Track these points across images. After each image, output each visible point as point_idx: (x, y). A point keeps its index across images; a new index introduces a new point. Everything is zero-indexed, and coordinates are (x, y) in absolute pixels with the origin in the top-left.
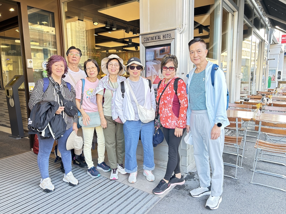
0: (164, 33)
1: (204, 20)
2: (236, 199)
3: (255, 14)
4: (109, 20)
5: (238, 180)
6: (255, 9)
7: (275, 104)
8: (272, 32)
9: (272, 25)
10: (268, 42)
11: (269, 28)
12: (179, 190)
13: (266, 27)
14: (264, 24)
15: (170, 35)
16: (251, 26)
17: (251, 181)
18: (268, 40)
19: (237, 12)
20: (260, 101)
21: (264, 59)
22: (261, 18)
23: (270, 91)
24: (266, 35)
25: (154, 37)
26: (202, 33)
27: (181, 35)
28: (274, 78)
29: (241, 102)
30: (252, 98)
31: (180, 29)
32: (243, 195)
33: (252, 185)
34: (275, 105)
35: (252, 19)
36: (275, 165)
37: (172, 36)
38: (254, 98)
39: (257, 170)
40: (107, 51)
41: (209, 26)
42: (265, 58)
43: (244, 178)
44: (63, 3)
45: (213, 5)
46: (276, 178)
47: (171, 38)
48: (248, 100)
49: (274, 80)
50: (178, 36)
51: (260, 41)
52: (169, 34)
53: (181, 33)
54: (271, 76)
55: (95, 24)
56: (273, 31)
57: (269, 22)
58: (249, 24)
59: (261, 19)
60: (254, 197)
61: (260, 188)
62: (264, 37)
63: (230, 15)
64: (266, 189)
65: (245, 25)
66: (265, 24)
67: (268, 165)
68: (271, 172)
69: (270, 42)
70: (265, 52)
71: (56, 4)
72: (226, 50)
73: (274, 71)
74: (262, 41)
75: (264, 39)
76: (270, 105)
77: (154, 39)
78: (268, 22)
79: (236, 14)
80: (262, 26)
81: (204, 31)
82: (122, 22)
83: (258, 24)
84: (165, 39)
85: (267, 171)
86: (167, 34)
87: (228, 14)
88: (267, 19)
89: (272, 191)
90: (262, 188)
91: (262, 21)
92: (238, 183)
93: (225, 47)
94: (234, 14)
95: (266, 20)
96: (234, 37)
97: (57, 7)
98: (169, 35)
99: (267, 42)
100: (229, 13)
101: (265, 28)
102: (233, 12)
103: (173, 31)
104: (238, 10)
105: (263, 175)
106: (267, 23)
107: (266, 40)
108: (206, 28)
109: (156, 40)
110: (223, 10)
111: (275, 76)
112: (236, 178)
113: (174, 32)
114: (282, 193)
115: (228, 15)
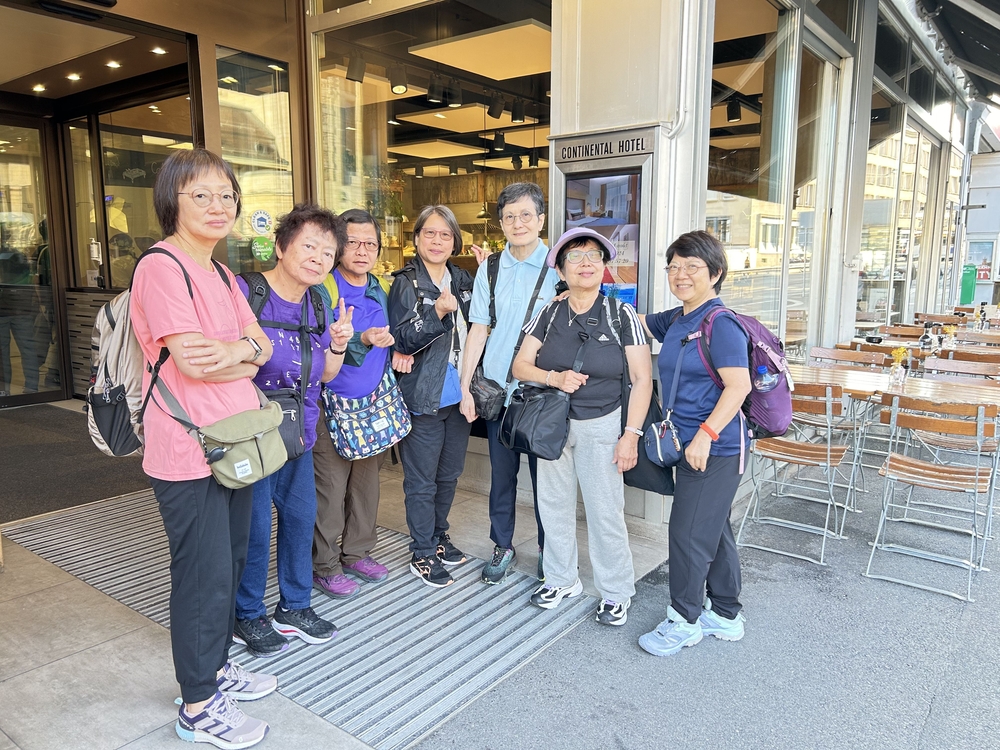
0: (624, 137)
1: (744, 77)
2: (815, 612)
3: (915, 59)
4: (440, 78)
5: (829, 567)
6: (914, 44)
7: (961, 354)
8: (976, 116)
9: (977, 91)
10: (963, 148)
11: (968, 100)
12: (654, 584)
13: (957, 98)
14: (948, 87)
15: (640, 142)
16: (898, 99)
17: (865, 571)
18: (962, 142)
19: (852, 59)
20: (917, 343)
21: (948, 205)
22: (938, 69)
23: (963, 315)
24: (957, 124)
25: (594, 147)
26: (740, 118)
27: (674, 141)
28: (986, 270)
29: (854, 346)
30: (896, 336)
31: (669, 125)
32: (837, 602)
33: (869, 581)
34: (959, 356)
35: (906, 75)
36: (945, 535)
37: (647, 146)
38: (903, 336)
39: (888, 545)
40: (420, 171)
41: (761, 95)
42: (952, 203)
43: (847, 564)
44: (315, 33)
45: (773, 34)
46: (941, 565)
47: (643, 152)
48: (880, 340)
49: (986, 276)
50: (663, 144)
51: (933, 146)
52: (636, 140)
53: (671, 138)
54: (978, 264)
55: (396, 89)
56: (981, 111)
57: (966, 83)
58: (894, 95)
59: (938, 74)
60: (868, 609)
61: (889, 588)
62: (950, 131)
63: (828, 68)
64: (907, 592)
65: (879, 96)
66: (953, 87)
67: (922, 534)
68: (929, 550)
69: (970, 148)
70: (951, 181)
71: (293, 37)
72: (813, 176)
73: (988, 246)
74: (941, 148)
75: (948, 140)
76: (944, 355)
77: (594, 152)
78: (963, 80)
79: (848, 65)
80: (942, 95)
81: (744, 110)
82: (480, 83)
83: (926, 89)
84: (625, 153)
85: (920, 547)
86: (633, 141)
87: (821, 64)
88: (960, 73)
89: (924, 596)
90: (897, 590)
91: (943, 80)
92: (829, 574)
93: (811, 169)
94: (841, 66)
95: (957, 74)
96: (840, 140)
97: (296, 46)
98: (638, 143)
99: (959, 148)
100: (824, 63)
101: (953, 100)
102: (838, 58)
103: (649, 131)
104: (854, 55)
105: (904, 559)
106: (960, 83)
107: (956, 143)
108: (753, 101)
109: (597, 156)
110: (804, 52)
111: (990, 264)
112: (822, 563)
113: (652, 135)
114: (952, 603)
115: (821, 68)
